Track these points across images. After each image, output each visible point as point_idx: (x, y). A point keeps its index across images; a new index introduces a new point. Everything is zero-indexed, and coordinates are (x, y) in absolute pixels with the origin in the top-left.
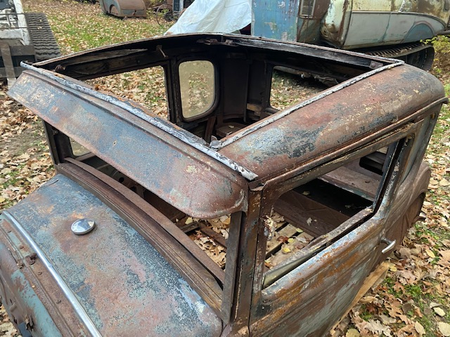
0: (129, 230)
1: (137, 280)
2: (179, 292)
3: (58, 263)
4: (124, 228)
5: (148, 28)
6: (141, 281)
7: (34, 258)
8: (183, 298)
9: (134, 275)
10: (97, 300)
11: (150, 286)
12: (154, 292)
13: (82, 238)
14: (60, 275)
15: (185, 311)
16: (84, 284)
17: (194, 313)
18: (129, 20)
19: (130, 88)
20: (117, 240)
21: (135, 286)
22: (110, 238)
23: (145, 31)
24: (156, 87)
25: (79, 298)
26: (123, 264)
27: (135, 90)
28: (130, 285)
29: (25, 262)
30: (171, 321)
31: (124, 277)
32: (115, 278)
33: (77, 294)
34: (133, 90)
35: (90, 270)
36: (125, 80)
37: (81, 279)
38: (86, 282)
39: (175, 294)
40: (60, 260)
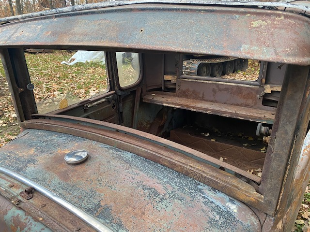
0: (124, 153)
1: (156, 194)
2: (205, 198)
3: (61, 191)
4: (118, 153)
5: (56, 58)
6: (162, 194)
7: (31, 192)
8: (212, 202)
9: (151, 189)
10: (123, 220)
11: (173, 196)
12: (180, 202)
13: (79, 167)
14: (70, 202)
15: (221, 214)
16: (101, 206)
17: (230, 214)
18: (40, 54)
19: (52, 91)
20: (116, 163)
21: (157, 199)
22: (109, 162)
23: (53, 59)
24: (71, 90)
25: (102, 221)
26: (134, 181)
27: (56, 93)
28: (152, 199)
29: (20, 198)
30: (211, 226)
31: (141, 193)
32: (132, 196)
33: (98, 217)
34: (55, 93)
35: (102, 192)
36: (47, 87)
37: (96, 202)
38: (102, 204)
39: (202, 200)
40: (63, 188)
